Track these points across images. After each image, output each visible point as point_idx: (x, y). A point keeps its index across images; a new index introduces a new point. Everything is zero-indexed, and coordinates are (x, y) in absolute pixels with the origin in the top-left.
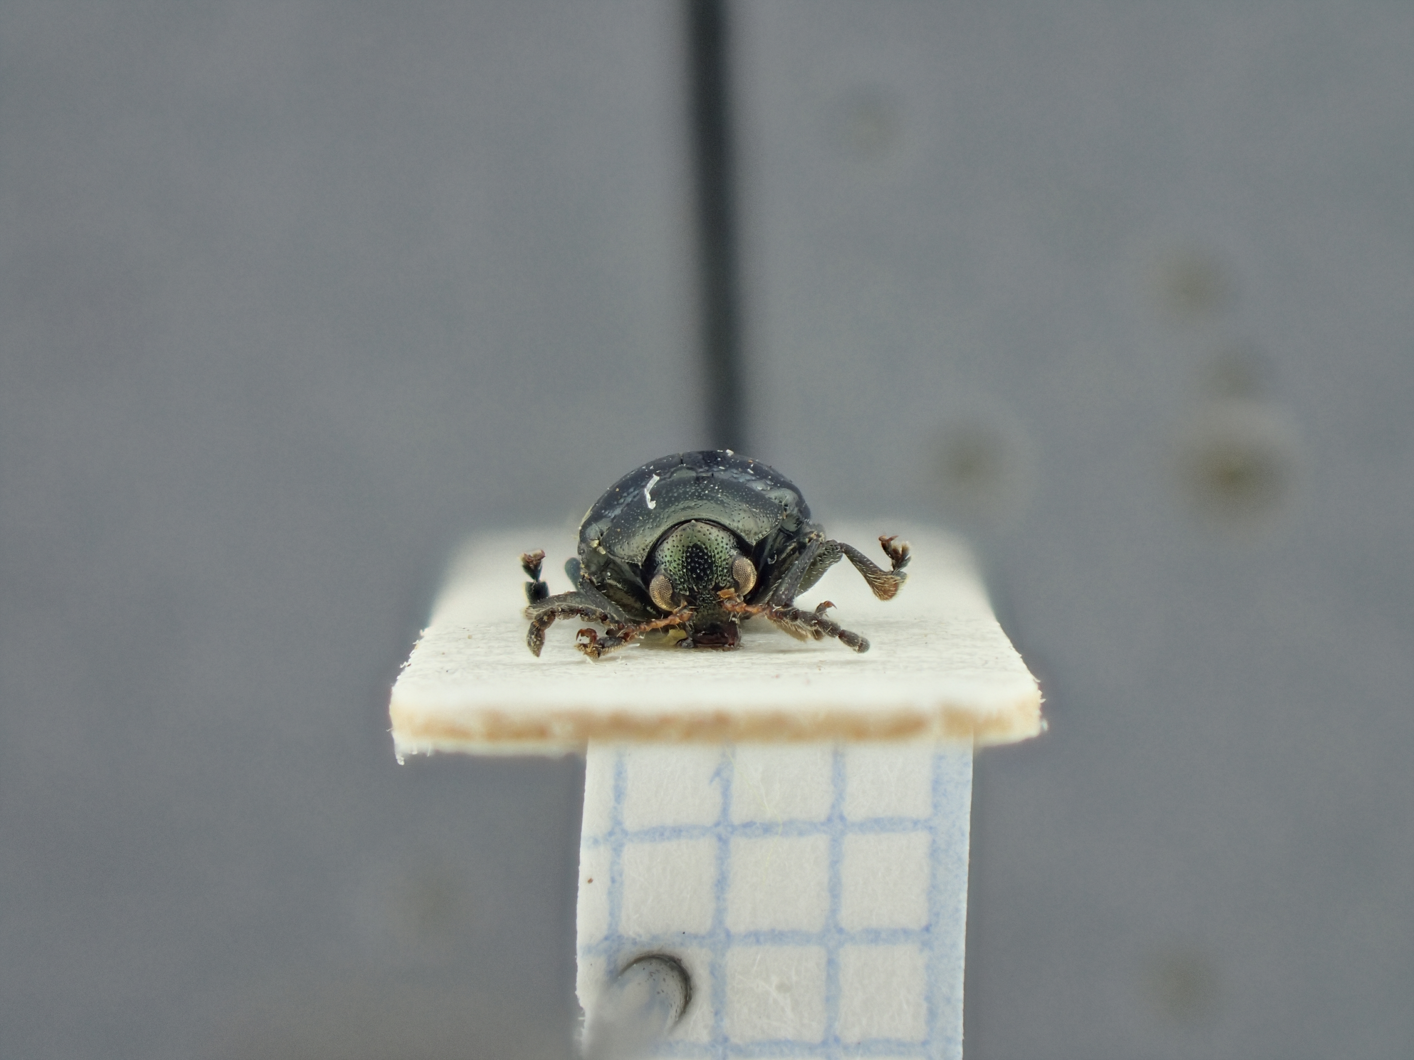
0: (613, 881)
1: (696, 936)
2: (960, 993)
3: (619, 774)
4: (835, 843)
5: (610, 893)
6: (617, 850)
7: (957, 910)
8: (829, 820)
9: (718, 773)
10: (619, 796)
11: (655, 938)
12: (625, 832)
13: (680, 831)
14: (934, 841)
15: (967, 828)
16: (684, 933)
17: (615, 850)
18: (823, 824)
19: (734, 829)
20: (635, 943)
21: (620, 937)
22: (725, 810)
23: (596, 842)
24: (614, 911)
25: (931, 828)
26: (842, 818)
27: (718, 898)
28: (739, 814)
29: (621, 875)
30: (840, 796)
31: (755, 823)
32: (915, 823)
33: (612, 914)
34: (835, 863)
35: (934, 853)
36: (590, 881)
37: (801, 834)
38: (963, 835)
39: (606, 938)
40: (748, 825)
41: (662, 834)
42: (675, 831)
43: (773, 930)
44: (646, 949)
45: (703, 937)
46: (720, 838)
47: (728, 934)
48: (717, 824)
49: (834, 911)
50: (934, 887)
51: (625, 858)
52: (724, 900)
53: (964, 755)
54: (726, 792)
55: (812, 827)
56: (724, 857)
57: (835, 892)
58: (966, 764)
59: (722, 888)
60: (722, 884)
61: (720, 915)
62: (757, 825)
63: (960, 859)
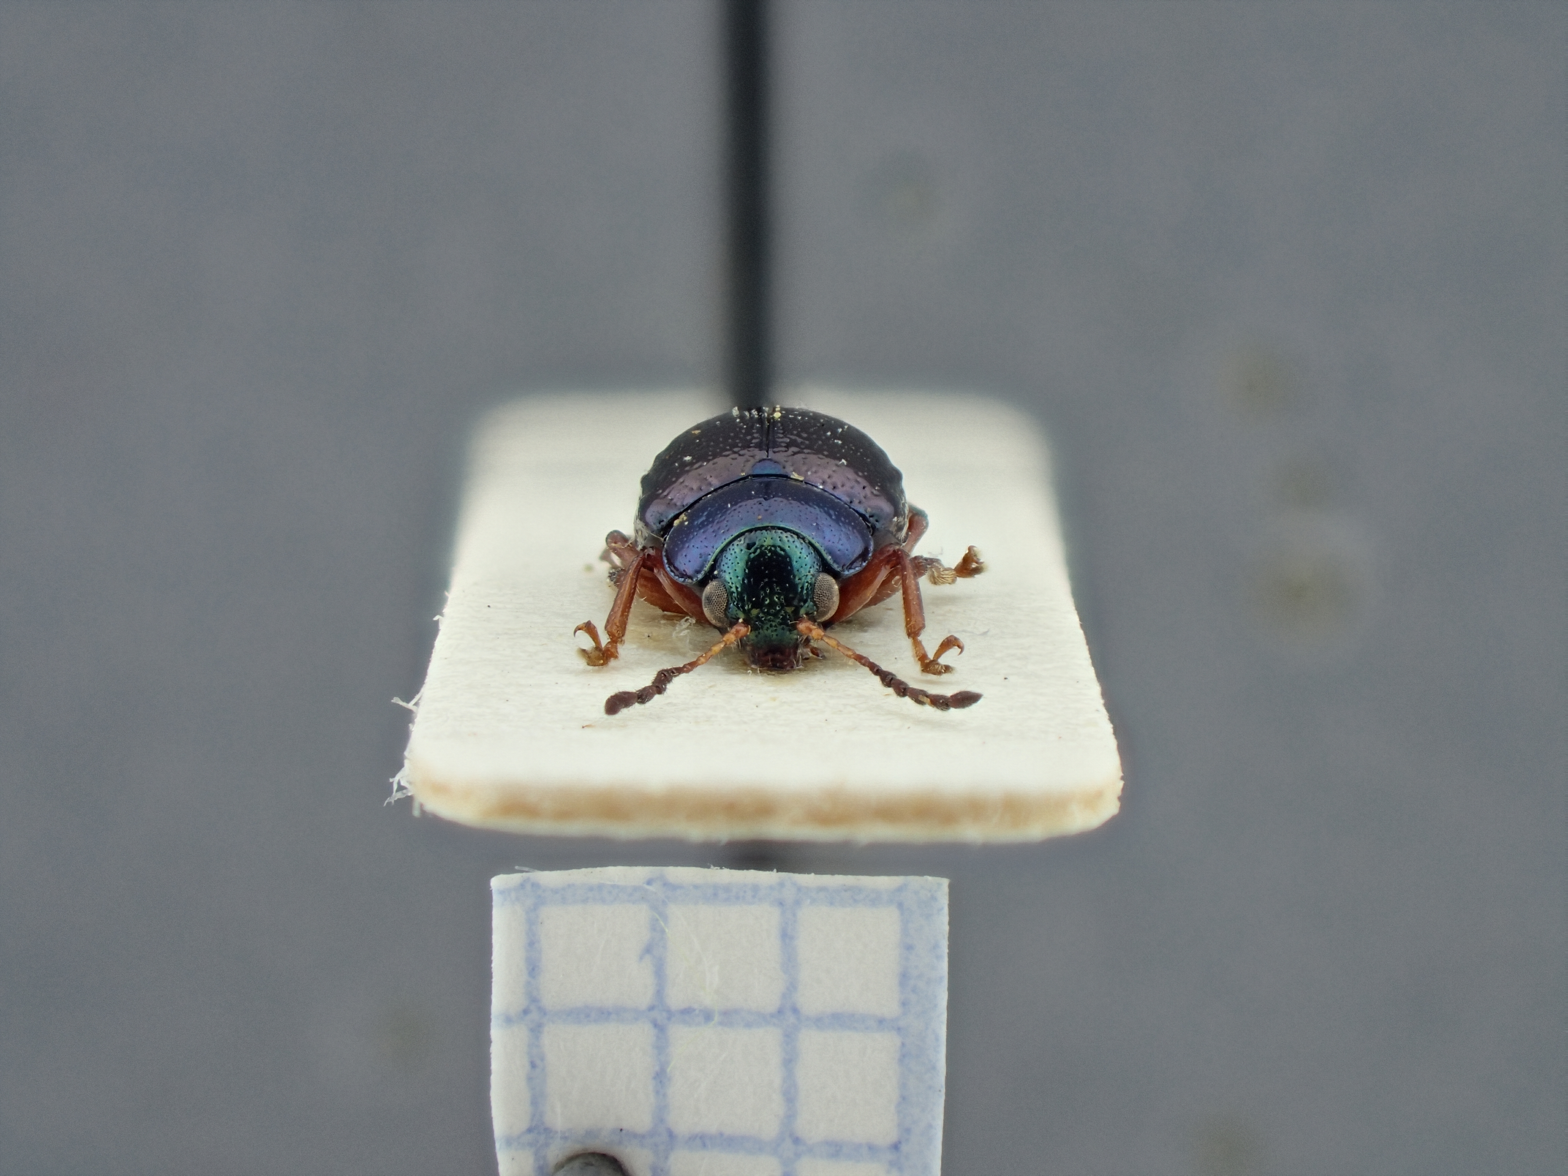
0: (533, 1065)
1: (635, 1136)
3: (532, 944)
4: (789, 1038)
5: (530, 1079)
6: (536, 1030)
7: (930, 1126)
8: (780, 1012)
9: (648, 950)
10: (533, 969)
11: (589, 1133)
12: (543, 1011)
13: (609, 1014)
14: (903, 1044)
15: (943, 1031)
16: (621, 1130)
17: (532, 1030)
18: (772, 1016)
19: (670, 1014)
20: (565, 1138)
21: (548, 1131)
22: (660, 993)
23: (508, 1020)
24: (537, 1099)
25: (899, 1029)
26: (795, 1010)
27: (657, 1092)
28: (676, 999)
29: (542, 1059)
30: (792, 987)
31: (694, 1010)
32: (881, 1022)
33: (534, 1103)
34: (789, 1061)
35: (904, 1057)
37: (748, 1025)
38: (937, 1039)
39: (530, 1130)
40: (687, 1012)
41: (588, 1016)
42: (603, 1013)
43: (721, 1134)
44: (577, 1148)
45: (643, 1137)
46: (655, 1025)
47: (671, 1135)
48: (652, 1008)
49: (790, 1116)
50: (904, 1098)
51: (546, 1040)
52: (665, 1095)
53: (936, 946)
54: (659, 972)
55: (761, 1019)
56: (661, 1045)
57: (790, 1095)
58: (939, 957)
59: (661, 1082)
60: (661, 1077)
61: (660, 1112)
62: (697, 1012)
63: (934, 1068)
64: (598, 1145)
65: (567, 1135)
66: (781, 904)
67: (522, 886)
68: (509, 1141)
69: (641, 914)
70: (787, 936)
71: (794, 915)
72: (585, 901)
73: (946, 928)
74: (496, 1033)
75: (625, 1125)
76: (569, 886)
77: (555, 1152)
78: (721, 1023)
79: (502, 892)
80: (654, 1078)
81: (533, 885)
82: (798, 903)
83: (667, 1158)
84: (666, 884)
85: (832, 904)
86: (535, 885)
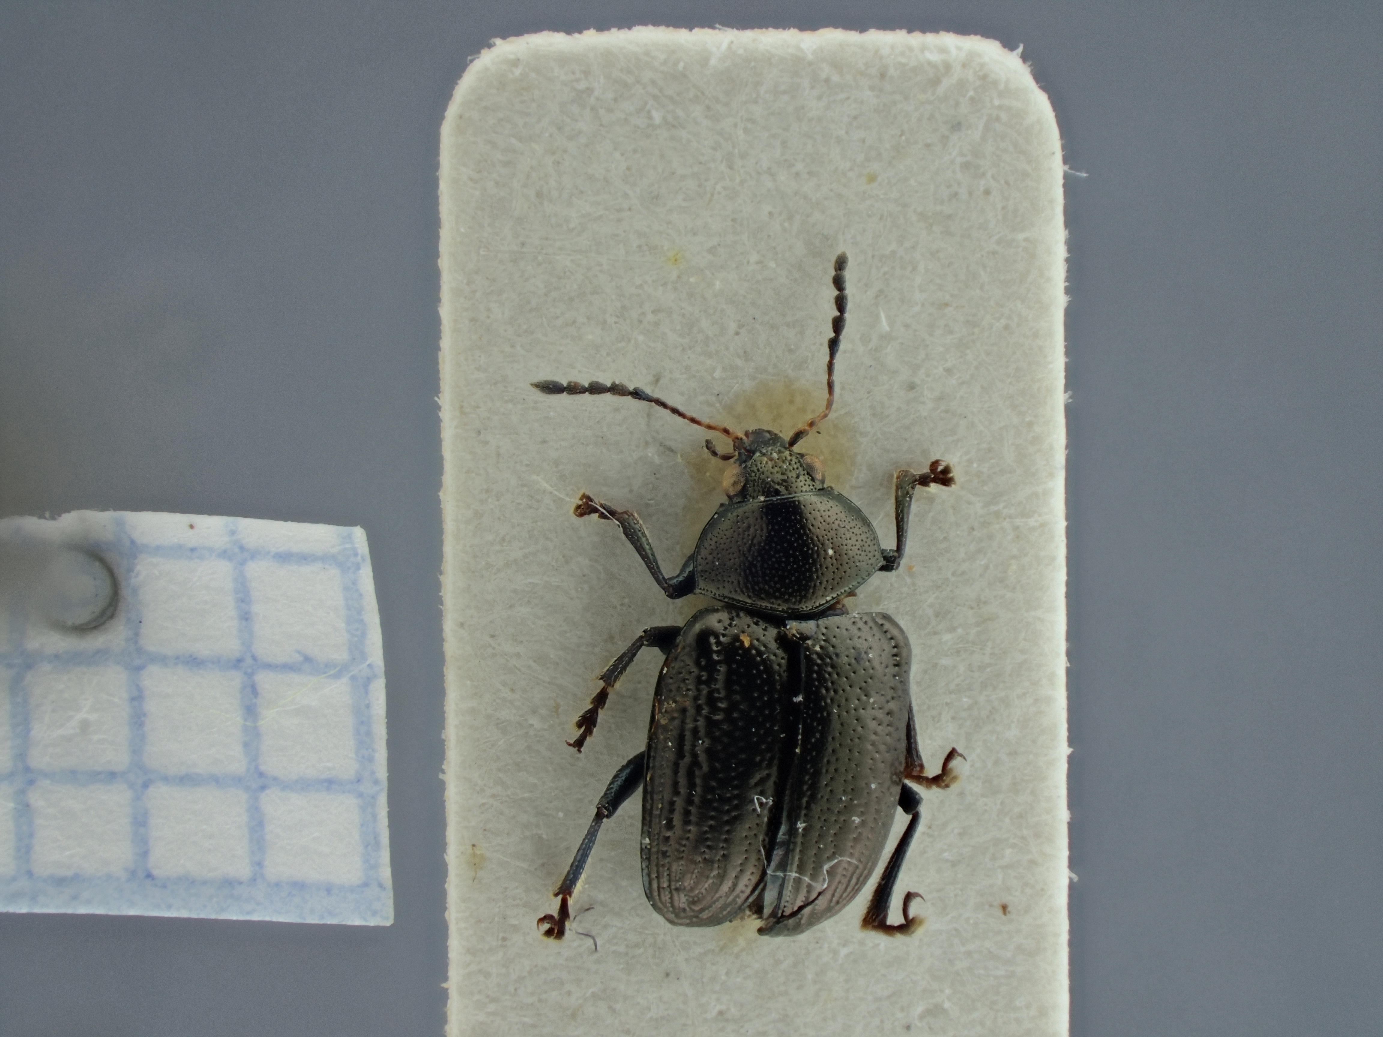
0: (193, 550)
1: (137, 634)
2: (83, 910)
3: (305, 558)
5: (180, 547)
6: (224, 554)
7: (169, 907)
8: (261, 775)
9: (307, 659)
10: (282, 558)
11: (135, 591)
12: (243, 563)
13: (247, 619)
14: (241, 883)
15: (255, 917)
16: (140, 622)
17: (225, 551)
18: (257, 768)
19: (250, 675)
21: (134, 557)
22: (269, 666)
23: (233, 533)
24: (162, 551)
25: (255, 880)
26: (263, 788)
27: (177, 658)
28: (264, 679)
30: (284, 786)
31: (256, 698)
32: (260, 864)
33: (158, 548)
34: (217, 780)
35: (229, 883)
36: (192, 527)
37: (246, 745)
38: (248, 913)
39: (133, 542)
41: (242, 601)
42: (246, 614)
43: (145, 715)
45: (136, 642)
46: (239, 661)
47: (140, 668)
48: (254, 658)
49: (166, 779)
50: (193, 882)
51: (217, 562)
52: (176, 664)
53: (331, 913)
54: (287, 667)
55: (253, 757)
56: (221, 664)
57: (186, 780)
58: (322, 916)
59: (188, 661)
61: (159, 659)
62: (254, 700)
63: (223, 909)
64: (126, 599)
65: (130, 572)
66: (359, 781)
67: (358, 556)
68: (118, 523)
69: (339, 654)
70: (329, 784)
71: (349, 791)
72: (348, 608)
73: (348, 923)
74: (220, 521)
75: (145, 625)
76: (361, 595)
77: (115, 559)
79: (349, 537)
81: (359, 564)
82: (361, 795)
83: (118, 663)
84: (369, 680)
85: (362, 825)
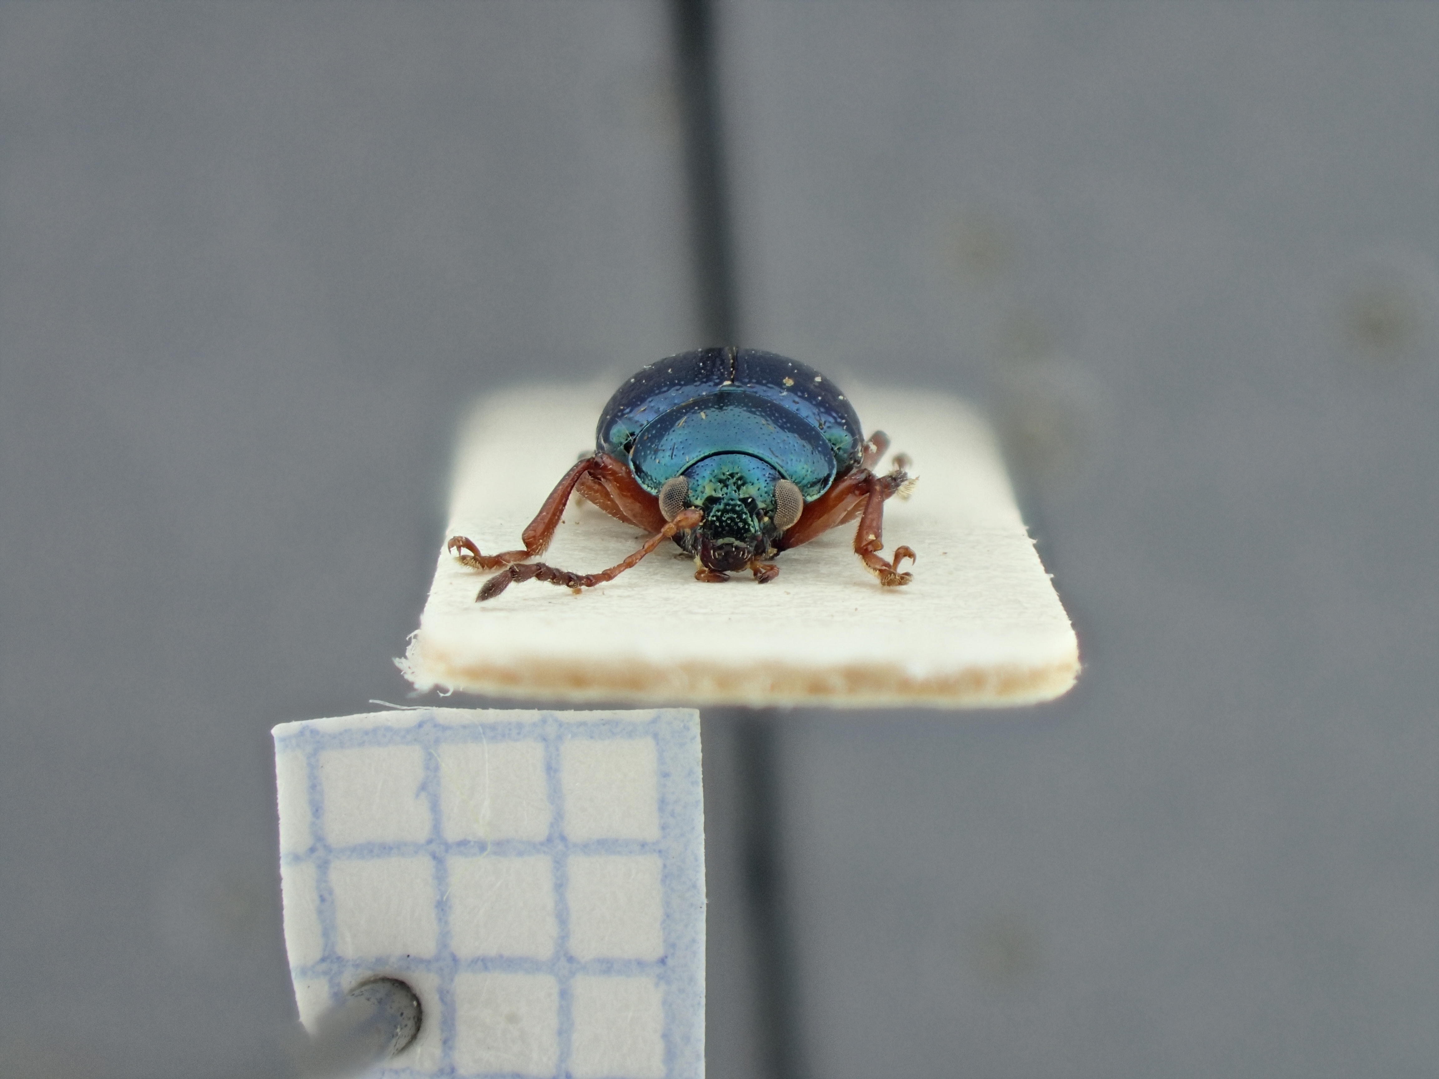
0: (322, 899)
1: (420, 961)
2: (701, 1033)
3: (314, 786)
4: (559, 864)
5: (320, 912)
6: (323, 866)
7: (694, 941)
8: (549, 840)
9: (423, 787)
10: (317, 810)
11: (379, 961)
12: (328, 849)
13: (391, 848)
14: (665, 866)
16: (408, 956)
18: (542, 844)
19: (448, 847)
20: (357, 966)
21: (339, 959)
22: (437, 827)
23: (297, 858)
24: (328, 931)
25: (660, 851)
26: (563, 838)
27: (440, 920)
28: (452, 833)
30: (559, 816)
31: (469, 842)
32: (643, 845)
33: (326, 933)
34: (560, 886)
35: (666, 877)
37: (520, 854)
38: (696, 860)
39: (323, 960)
40: (463, 844)
41: (371, 851)
42: (385, 848)
43: (501, 956)
44: (368, 974)
46: (434, 857)
47: (455, 959)
48: (430, 842)
49: (564, 937)
50: (668, 916)
51: (334, 876)
52: (446, 922)
53: (691, 773)
54: (435, 808)
55: (532, 847)
56: (441, 876)
57: (562, 917)
58: (694, 783)
59: (442, 910)
60: (442, 906)
61: (444, 938)
62: (472, 843)
63: (694, 886)
64: (388, 971)
65: (358, 962)
66: (544, 739)
67: (302, 733)
68: (304, 972)
69: (415, 754)
70: (551, 769)
71: (557, 750)
72: (362, 744)
73: (700, 755)
74: (285, 870)
75: (412, 952)
76: (346, 731)
77: (348, 979)
78: (495, 853)
79: (283, 740)
80: (436, 907)
81: (312, 731)
82: (560, 737)
83: (452, 980)
84: (436, 726)
85: (591, 737)
86: (314, 732)
